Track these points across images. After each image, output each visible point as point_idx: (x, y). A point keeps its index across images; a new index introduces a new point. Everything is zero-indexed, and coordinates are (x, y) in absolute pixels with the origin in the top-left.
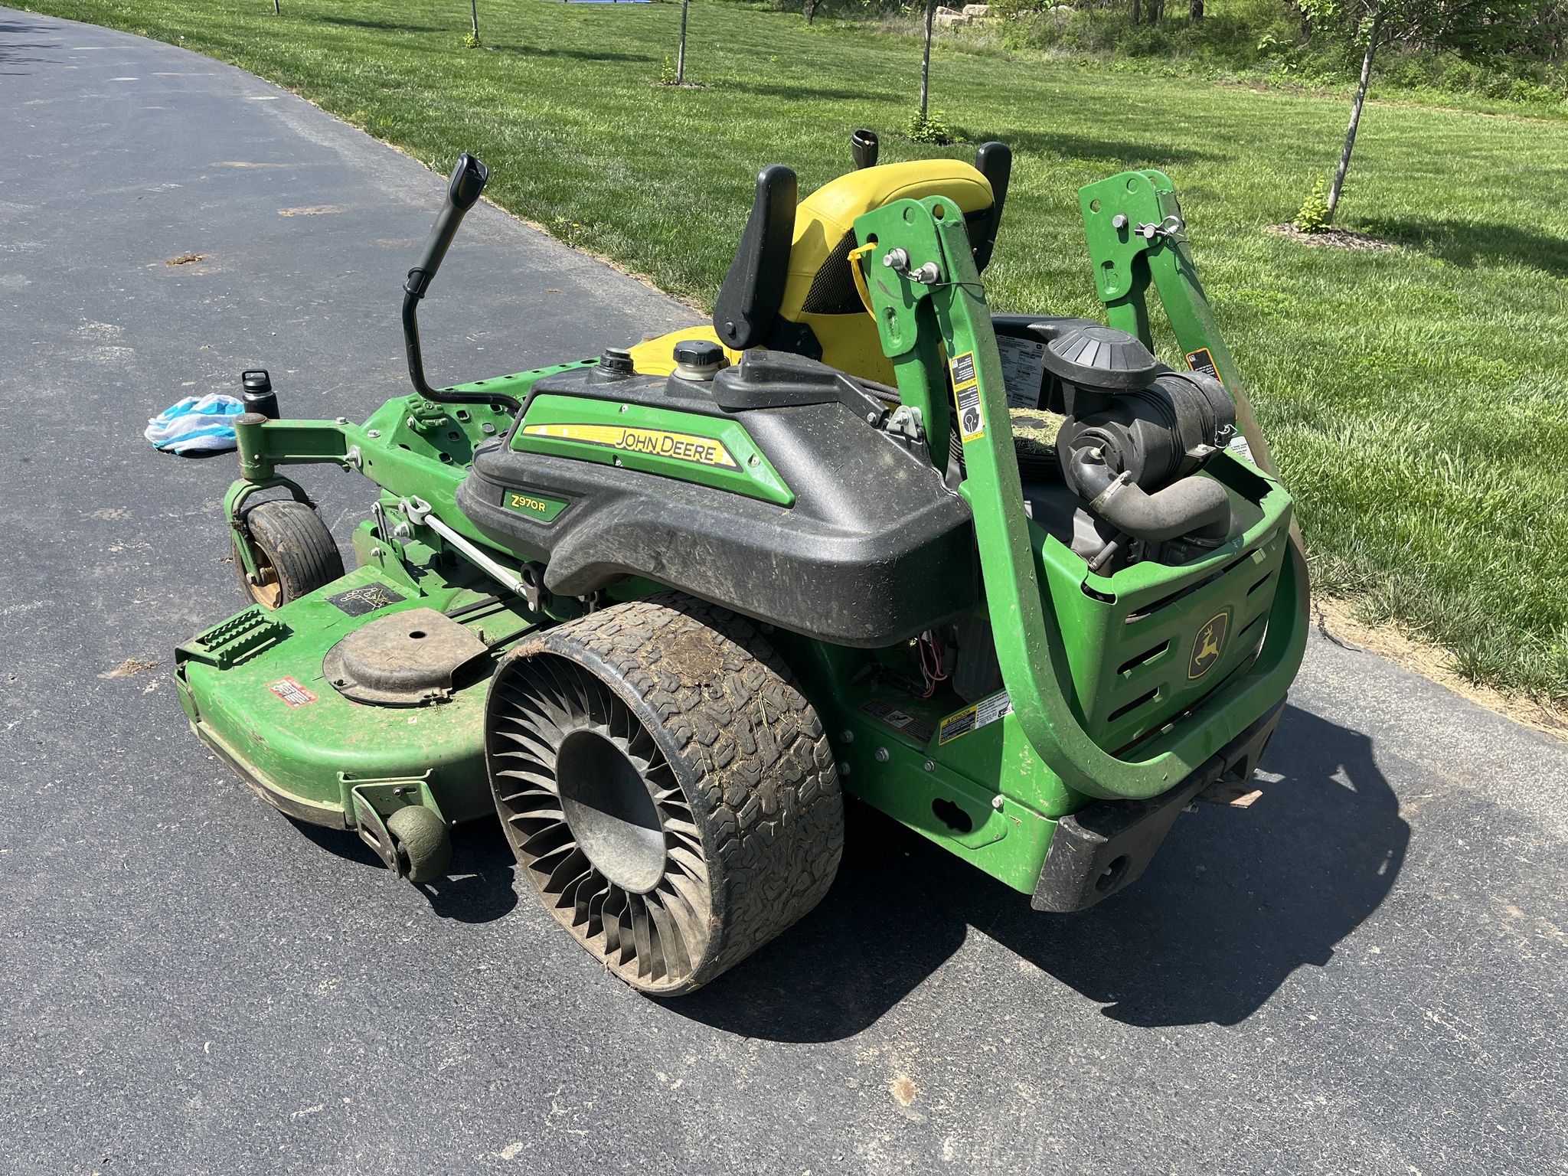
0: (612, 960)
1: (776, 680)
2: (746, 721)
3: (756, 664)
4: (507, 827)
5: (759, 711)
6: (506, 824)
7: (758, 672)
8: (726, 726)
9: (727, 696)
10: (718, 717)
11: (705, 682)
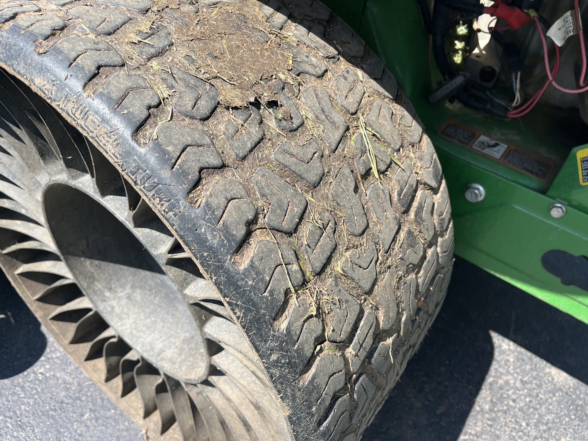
0: (152, 426)
1: (379, 94)
2: (347, 171)
3: (343, 65)
4: (15, 280)
5: (364, 152)
6: (13, 276)
7: (351, 78)
8: (315, 186)
9: (309, 124)
10: (301, 168)
11: (266, 97)
